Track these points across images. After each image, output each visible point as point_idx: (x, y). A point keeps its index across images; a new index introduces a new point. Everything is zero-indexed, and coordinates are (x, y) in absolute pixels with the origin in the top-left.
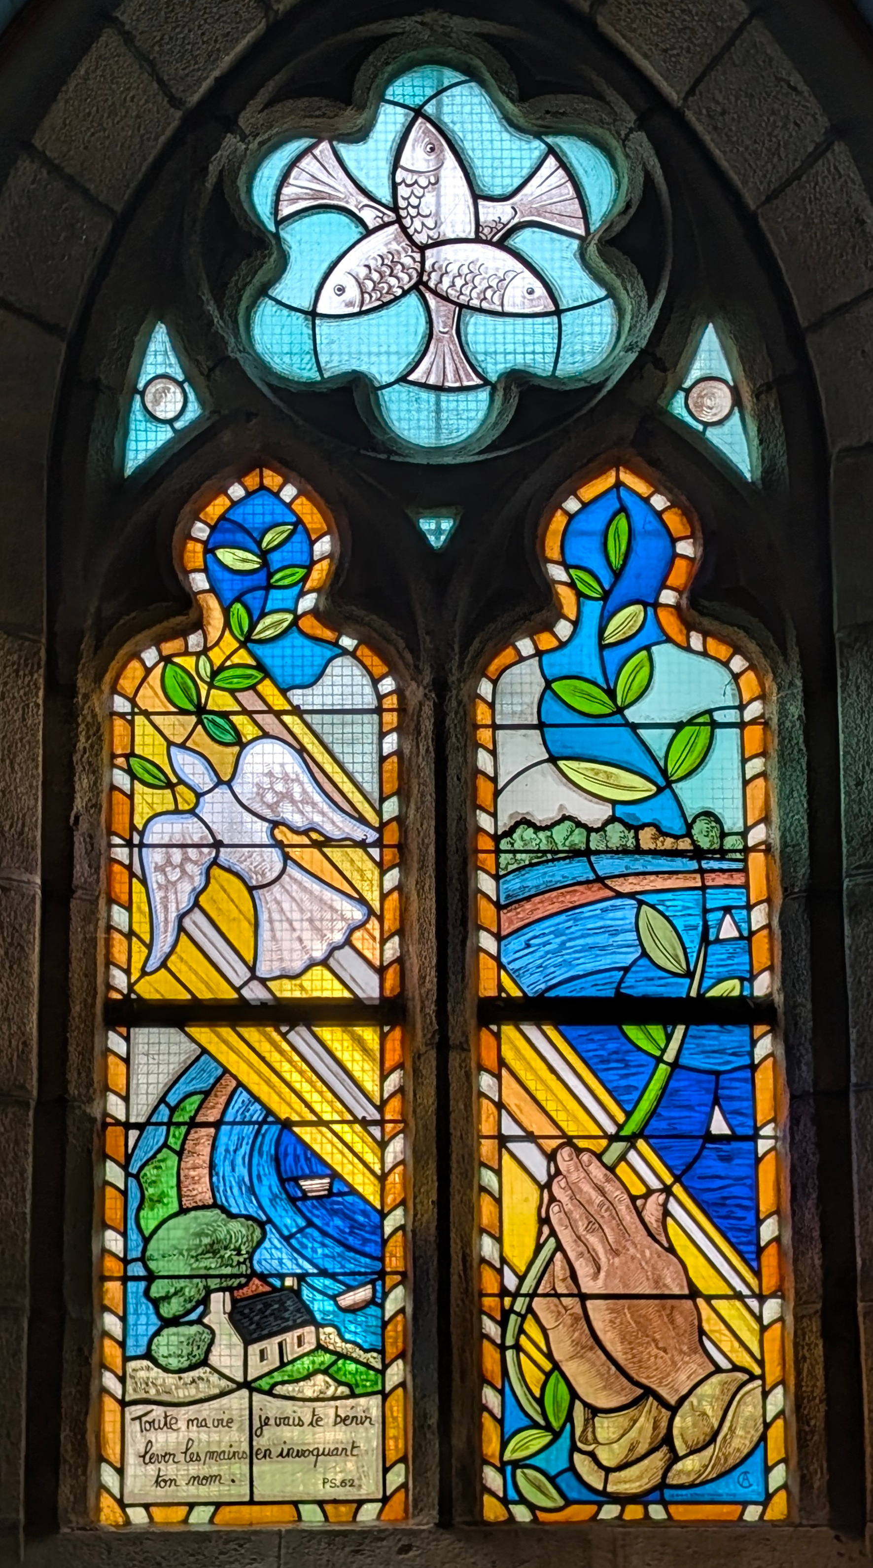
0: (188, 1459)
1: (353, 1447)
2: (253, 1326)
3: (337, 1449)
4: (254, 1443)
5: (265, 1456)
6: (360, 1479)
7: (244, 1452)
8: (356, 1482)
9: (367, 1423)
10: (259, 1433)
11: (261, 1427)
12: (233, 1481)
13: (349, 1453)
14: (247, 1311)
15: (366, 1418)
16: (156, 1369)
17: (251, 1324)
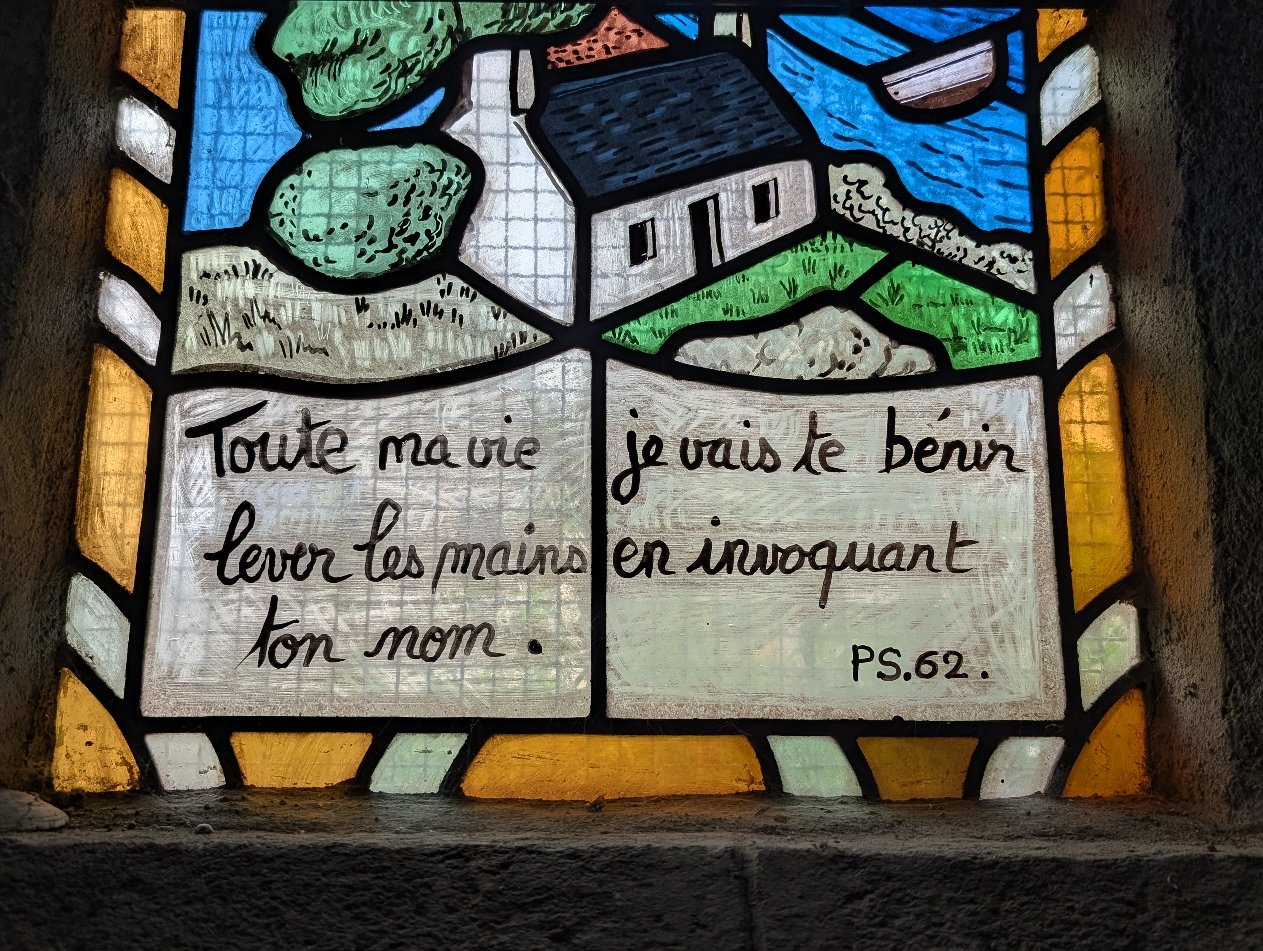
0: (378, 569)
1: (954, 544)
2: (608, 155)
3: (897, 547)
4: (612, 521)
5: (646, 565)
6: (984, 651)
7: (574, 551)
8: (972, 664)
9: (998, 466)
10: (625, 488)
11: (635, 470)
12: (535, 647)
13: (939, 561)
14: (587, 108)
15: (995, 447)
16: (282, 277)
17: (602, 146)
